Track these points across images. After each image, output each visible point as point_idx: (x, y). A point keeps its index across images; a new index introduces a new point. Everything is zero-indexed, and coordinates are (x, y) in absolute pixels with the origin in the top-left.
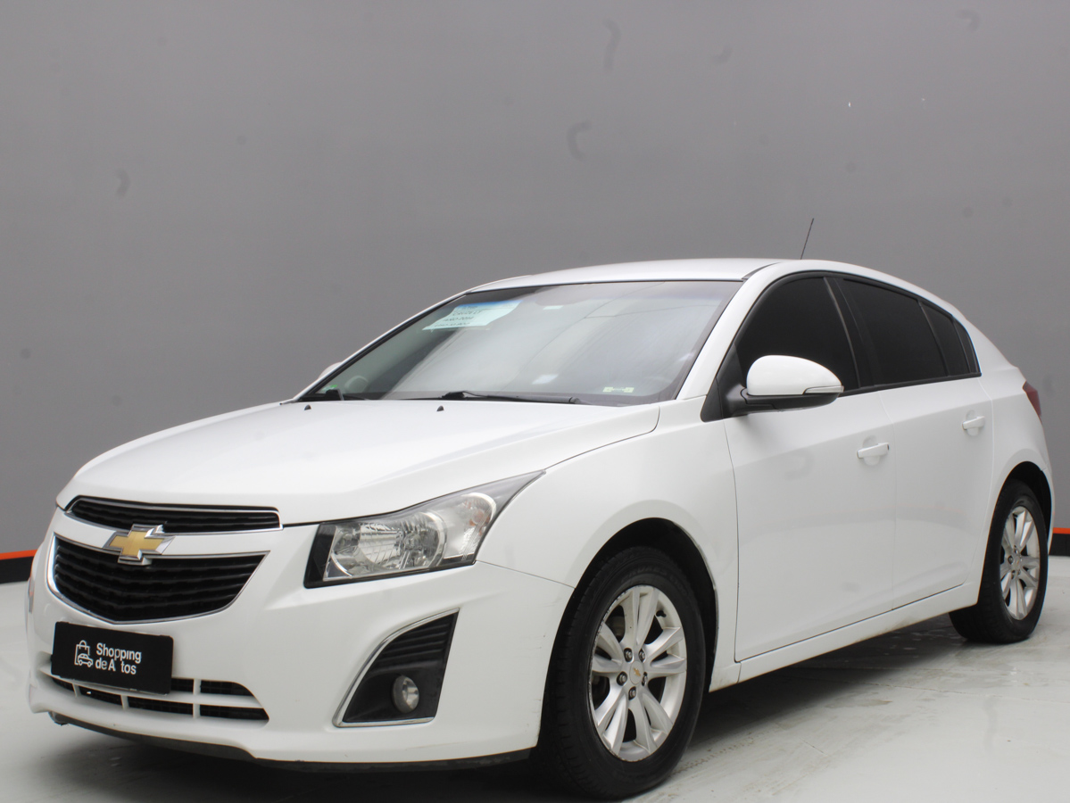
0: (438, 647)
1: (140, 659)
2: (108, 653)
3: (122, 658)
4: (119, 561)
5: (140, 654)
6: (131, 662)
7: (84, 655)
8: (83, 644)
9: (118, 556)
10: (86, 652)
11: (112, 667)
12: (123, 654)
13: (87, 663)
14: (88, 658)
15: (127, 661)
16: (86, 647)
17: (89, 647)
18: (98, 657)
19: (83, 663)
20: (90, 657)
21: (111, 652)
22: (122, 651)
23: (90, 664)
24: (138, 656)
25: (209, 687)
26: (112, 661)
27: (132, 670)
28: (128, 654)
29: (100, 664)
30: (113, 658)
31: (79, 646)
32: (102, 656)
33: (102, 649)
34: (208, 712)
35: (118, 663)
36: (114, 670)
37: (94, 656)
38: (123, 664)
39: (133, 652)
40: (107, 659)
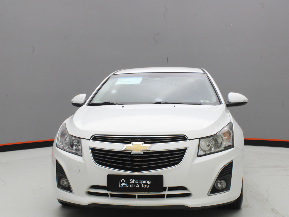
0: (229, 171)
1: (150, 182)
2: (136, 182)
3: (142, 183)
4: (131, 154)
5: (150, 181)
6: (146, 184)
7: (124, 184)
8: (123, 180)
9: (130, 152)
10: (125, 183)
11: (138, 186)
12: (143, 182)
13: (126, 186)
14: (126, 185)
15: (144, 184)
16: (124, 181)
17: (126, 181)
18: (131, 184)
19: (123, 186)
20: (126, 184)
21: (137, 182)
22: (142, 181)
23: (127, 186)
24: (149, 182)
25: (171, 189)
26: (138, 184)
27: (148, 186)
28: (145, 182)
29: (132, 186)
30: (138, 183)
31: (121, 181)
32: (133, 183)
33: (132, 181)
34: (169, 196)
35: (140, 185)
36: (139, 187)
37: (129, 183)
38: (143, 185)
39: (147, 181)
40: (136, 184)
